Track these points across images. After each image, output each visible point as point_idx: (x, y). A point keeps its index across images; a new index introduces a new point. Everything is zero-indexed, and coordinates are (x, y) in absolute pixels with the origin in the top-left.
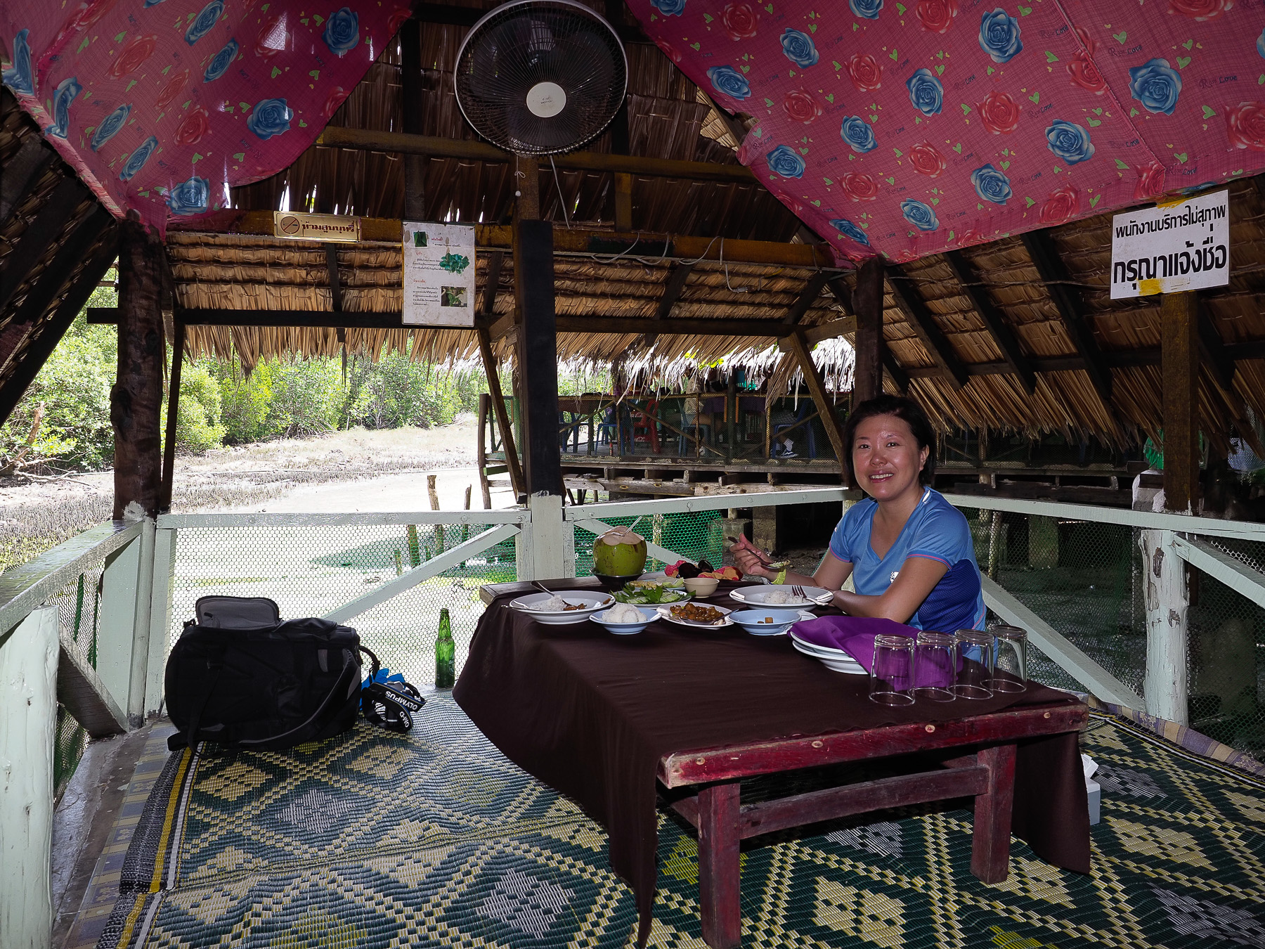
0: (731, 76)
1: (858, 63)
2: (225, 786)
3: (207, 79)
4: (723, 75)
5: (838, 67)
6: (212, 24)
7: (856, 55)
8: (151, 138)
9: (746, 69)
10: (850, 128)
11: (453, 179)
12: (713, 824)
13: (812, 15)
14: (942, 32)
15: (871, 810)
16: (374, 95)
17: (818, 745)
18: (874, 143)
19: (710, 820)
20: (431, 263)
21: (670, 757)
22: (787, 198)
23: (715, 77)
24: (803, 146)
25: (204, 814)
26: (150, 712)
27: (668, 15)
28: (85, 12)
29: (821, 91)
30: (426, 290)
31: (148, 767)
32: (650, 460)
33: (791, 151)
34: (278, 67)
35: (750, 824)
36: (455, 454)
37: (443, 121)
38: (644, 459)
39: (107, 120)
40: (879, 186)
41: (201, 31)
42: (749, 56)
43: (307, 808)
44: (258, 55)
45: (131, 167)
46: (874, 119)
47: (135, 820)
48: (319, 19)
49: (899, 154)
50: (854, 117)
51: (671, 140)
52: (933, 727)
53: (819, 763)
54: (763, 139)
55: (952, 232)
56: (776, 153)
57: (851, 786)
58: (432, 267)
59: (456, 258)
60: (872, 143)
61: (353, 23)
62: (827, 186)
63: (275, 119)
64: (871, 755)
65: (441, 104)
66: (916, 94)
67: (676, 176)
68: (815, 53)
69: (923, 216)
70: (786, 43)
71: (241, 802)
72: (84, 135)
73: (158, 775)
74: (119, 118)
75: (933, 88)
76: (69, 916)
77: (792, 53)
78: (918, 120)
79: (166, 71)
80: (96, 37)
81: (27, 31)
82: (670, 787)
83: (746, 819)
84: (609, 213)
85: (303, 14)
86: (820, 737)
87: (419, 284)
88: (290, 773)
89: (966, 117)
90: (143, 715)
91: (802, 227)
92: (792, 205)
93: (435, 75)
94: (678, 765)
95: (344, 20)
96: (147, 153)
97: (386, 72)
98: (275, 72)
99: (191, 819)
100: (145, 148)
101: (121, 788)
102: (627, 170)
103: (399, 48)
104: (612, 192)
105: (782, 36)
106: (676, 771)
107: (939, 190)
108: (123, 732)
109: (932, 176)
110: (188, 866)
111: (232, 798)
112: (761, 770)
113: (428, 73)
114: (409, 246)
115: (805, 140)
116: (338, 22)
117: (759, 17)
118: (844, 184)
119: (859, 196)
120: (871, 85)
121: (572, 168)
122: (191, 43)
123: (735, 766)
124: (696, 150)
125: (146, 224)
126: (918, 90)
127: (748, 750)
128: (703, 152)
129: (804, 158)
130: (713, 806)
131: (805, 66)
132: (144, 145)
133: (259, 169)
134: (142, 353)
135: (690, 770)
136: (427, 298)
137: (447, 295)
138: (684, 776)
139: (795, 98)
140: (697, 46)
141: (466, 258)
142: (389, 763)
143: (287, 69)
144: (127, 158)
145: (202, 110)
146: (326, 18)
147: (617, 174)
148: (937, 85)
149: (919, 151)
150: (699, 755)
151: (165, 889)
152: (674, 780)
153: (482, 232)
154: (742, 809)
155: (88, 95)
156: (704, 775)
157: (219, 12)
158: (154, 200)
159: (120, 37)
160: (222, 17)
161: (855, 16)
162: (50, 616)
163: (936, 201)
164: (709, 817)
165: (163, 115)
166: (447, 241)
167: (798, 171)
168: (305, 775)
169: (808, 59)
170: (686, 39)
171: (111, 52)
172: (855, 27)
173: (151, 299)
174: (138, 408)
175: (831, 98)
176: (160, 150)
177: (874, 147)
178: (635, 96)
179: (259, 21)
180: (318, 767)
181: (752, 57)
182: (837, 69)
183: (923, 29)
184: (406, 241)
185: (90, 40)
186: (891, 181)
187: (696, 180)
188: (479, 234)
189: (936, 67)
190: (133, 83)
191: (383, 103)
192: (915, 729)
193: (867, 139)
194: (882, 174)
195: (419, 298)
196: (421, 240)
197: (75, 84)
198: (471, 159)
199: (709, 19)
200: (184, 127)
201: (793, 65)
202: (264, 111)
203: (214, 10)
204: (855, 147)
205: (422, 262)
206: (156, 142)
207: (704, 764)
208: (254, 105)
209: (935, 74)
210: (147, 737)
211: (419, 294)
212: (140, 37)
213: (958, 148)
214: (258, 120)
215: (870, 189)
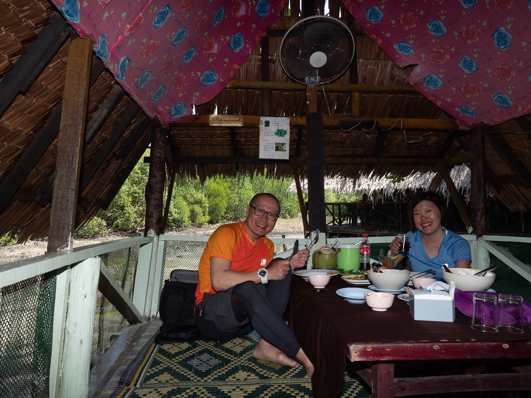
0: (404, 46)
1: (466, 30)
2: (172, 347)
3: (184, 63)
4: (401, 46)
5: (456, 34)
6: (182, 38)
7: (465, 27)
8: (162, 86)
9: (411, 42)
10: (463, 62)
11: (282, 100)
12: (379, 386)
13: (443, 12)
14: (509, 8)
15: (472, 390)
16: (250, 68)
17: (437, 348)
18: (476, 68)
19: (377, 384)
20: (271, 133)
21: (352, 345)
22: (434, 99)
23: (397, 47)
24: (441, 74)
25: (161, 358)
26: (152, 316)
27: (375, 23)
28: (129, 28)
29: (448, 47)
30: (269, 144)
31: (146, 337)
32: (379, 231)
33: (435, 77)
34: (212, 58)
35: (400, 389)
36: (297, 229)
37: (278, 76)
38: (376, 230)
39: (143, 76)
40: (480, 88)
41: (178, 40)
42: (413, 36)
43: (201, 360)
44: (204, 54)
45: (155, 98)
46: (476, 56)
47: (134, 357)
48: (228, 38)
49: (489, 71)
50: (466, 56)
51: (377, 78)
52: (508, 346)
53: (438, 358)
54: (421, 72)
55: (520, 107)
56: (428, 78)
57: (459, 376)
58: (271, 135)
59: (282, 131)
60: (475, 68)
61: (242, 39)
62: (454, 91)
63: (211, 79)
64: (469, 357)
65: (277, 69)
66: (497, 40)
67: (379, 93)
68: (445, 29)
69: (504, 101)
70: (430, 27)
71: (176, 354)
72: (134, 81)
73: (148, 340)
74: (148, 75)
75: (506, 36)
76: (98, 392)
77: (433, 31)
78: (499, 53)
79: (165, 57)
80: (134, 40)
81: (106, 35)
82: (352, 361)
83: (398, 386)
84: (349, 110)
85: (222, 36)
86: (438, 344)
87: (266, 142)
88: (199, 345)
89: (524, 48)
90: (150, 317)
91: (442, 113)
92: (436, 101)
93: (275, 58)
94: (357, 349)
95: (238, 38)
96: (161, 92)
97: (255, 58)
98: (211, 60)
99: (155, 359)
100: (160, 90)
101: (133, 344)
102: (357, 91)
103: (261, 49)
104: (350, 101)
105: (428, 24)
106: (356, 353)
107: (512, 87)
108: (141, 322)
109: (508, 80)
110: (147, 379)
111: (173, 353)
112: (404, 358)
113: (272, 57)
114: (262, 126)
115: (441, 71)
116: (235, 39)
117: (417, 17)
118: (462, 89)
119: (470, 94)
120: (474, 40)
121: (332, 91)
122: (175, 45)
123: (389, 354)
124: (390, 81)
125: (161, 121)
126: (498, 38)
127: (396, 346)
128: (393, 81)
129: (441, 79)
130: (379, 376)
131: (440, 37)
132: (160, 88)
133: (204, 98)
134: (157, 170)
135: (364, 353)
136: (270, 148)
137: (277, 146)
138: (360, 356)
139: (436, 52)
140: (388, 35)
141: (286, 131)
142: (240, 346)
143: (215, 58)
144: (153, 93)
145: (183, 76)
146: (231, 37)
147: (352, 93)
148: (508, 34)
149: (500, 68)
150: (368, 345)
151: (135, 386)
152: (355, 357)
153: (293, 120)
154: (395, 380)
155: (134, 64)
156: (371, 357)
157: (185, 33)
158: (165, 112)
159: (144, 40)
160: (186, 35)
161: (464, 8)
162: (96, 261)
163: (510, 93)
164: (377, 382)
165: (166, 76)
166: (278, 124)
167: (439, 85)
168: (204, 347)
169: (441, 33)
170: (383, 32)
171: (141, 47)
172: (464, 13)
173: (162, 149)
174: (155, 192)
175: (453, 49)
176: (167, 92)
177: (477, 70)
178: (360, 59)
179: (204, 39)
180: (210, 344)
181: (414, 36)
182: (456, 35)
183: (499, 8)
184: (261, 125)
185: (132, 41)
186: (486, 85)
187: (390, 93)
188: (292, 120)
189: (507, 26)
190: (152, 61)
191: (254, 70)
192: (496, 345)
193: (472, 66)
194: (481, 82)
195: (266, 148)
196: (267, 124)
197: (128, 59)
198: (289, 90)
199: (393, 22)
200: (176, 83)
201: (434, 37)
202: (206, 75)
203: (183, 32)
204: (467, 71)
205: (267, 133)
206: (165, 88)
207: (371, 351)
208: (202, 73)
209: (507, 29)
210: (149, 325)
211: (266, 146)
212: (153, 41)
213: (521, 64)
214: (204, 79)
215: (475, 90)
